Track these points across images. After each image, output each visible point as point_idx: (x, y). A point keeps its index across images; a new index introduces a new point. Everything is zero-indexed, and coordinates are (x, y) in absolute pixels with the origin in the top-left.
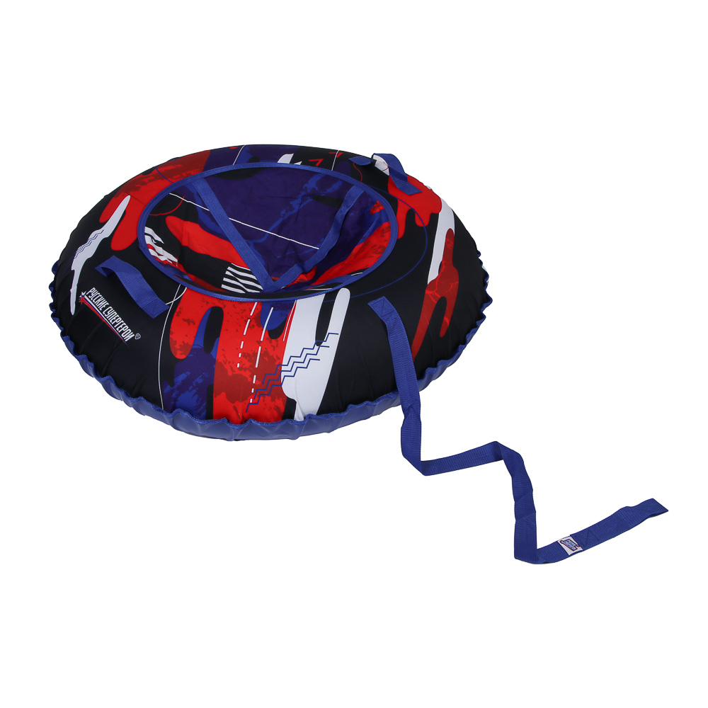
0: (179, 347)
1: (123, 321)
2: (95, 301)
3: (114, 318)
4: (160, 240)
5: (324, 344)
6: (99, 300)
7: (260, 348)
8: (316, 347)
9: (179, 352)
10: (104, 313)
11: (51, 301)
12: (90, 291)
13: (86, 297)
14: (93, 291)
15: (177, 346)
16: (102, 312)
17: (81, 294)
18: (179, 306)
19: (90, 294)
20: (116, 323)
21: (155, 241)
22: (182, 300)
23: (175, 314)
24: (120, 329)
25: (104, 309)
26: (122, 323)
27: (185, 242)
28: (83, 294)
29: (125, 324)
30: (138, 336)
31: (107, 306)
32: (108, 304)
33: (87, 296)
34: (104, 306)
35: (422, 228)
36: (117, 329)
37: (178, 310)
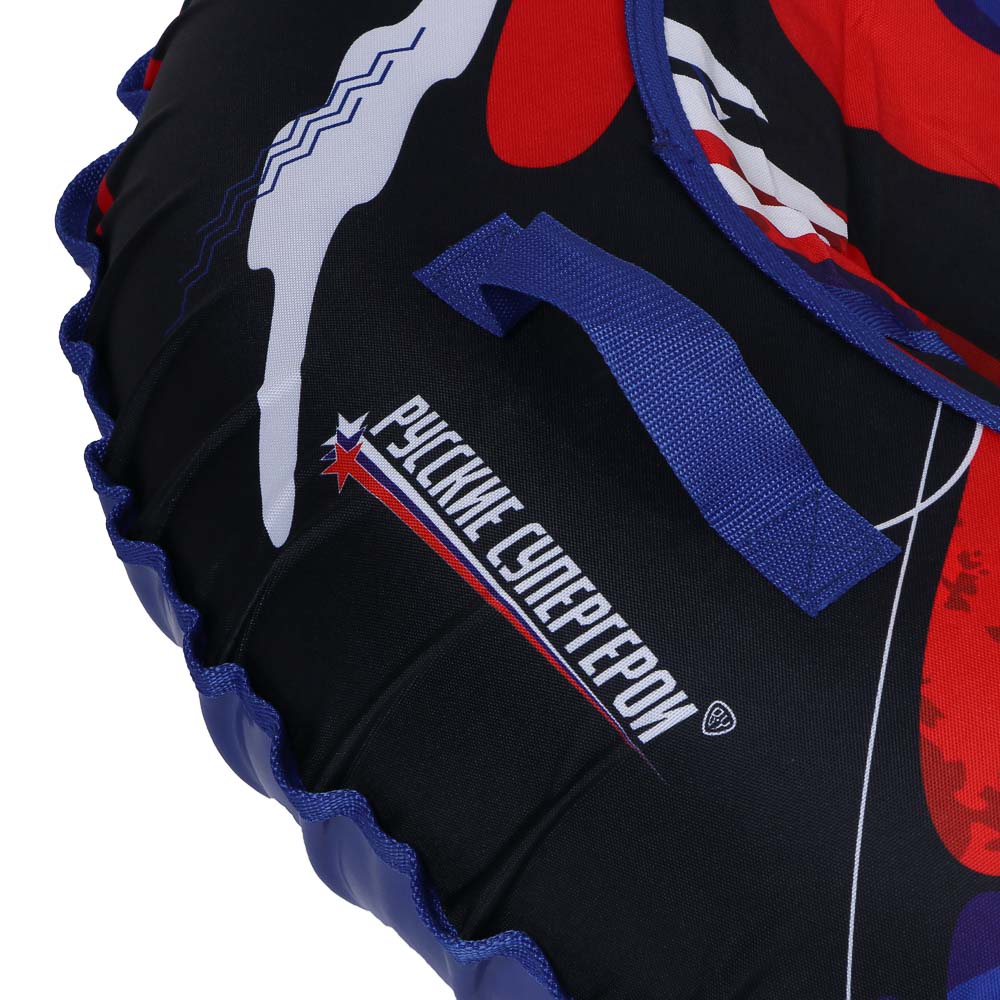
0: (980, 805)
1: (618, 620)
2: (435, 477)
3: (564, 597)
4: (743, 97)
6: (459, 478)
9: (980, 833)
10: (493, 556)
12: (397, 416)
13: (367, 448)
14: (415, 413)
15: (969, 798)
16: (480, 549)
17: (331, 429)
18: (954, 548)
19: (396, 434)
20: (574, 629)
21: (728, 106)
23: (942, 594)
24: (603, 664)
25: (490, 535)
26: (614, 632)
27: (861, 113)
28: (348, 428)
29: (632, 637)
30: (722, 722)
31: (511, 521)
32: (516, 504)
33: (380, 443)
34: (494, 517)
36: (587, 664)
37: (951, 569)
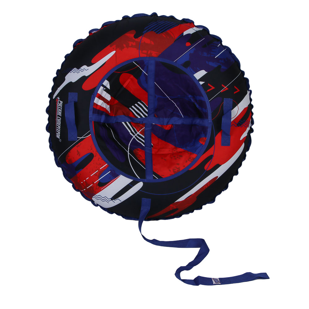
3: (59, 124)
5: (113, 200)
6: (60, 110)
7: (92, 185)
8: (110, 200)
11: (60, 68)
12: (61, 101)
13: (58, 101)
16: (58, 116)
17: (58, 97)
21: (105, 88)
22: (84, 140)
26: (59, 129)
29: (60, 131)
30: (60, 141)
32: (61, 116)
35: (205, 170)
37: (79, 144)
